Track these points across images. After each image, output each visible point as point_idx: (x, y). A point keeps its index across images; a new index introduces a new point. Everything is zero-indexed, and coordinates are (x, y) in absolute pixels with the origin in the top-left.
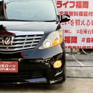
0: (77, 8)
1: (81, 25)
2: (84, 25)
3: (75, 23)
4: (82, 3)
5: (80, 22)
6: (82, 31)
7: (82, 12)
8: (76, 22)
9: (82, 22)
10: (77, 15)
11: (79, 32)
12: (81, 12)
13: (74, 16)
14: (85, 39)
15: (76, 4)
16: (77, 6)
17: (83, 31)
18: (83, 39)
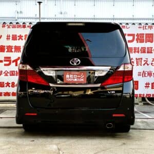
0: (137, 42)
1: (144, 65)
2: (148, 65)
3: (135, 62)
4: (145, 35)
5: (143, 61)
6: (145, 74)
7: (145, 48)
8: (137, 62)
9: (144, 61)
10: (138, 52)
11: (141, 74)
12: (143, 48)
13: (133, 53)
14: (149, 84)
15: (136, 37)
16: (137, 40)
17: (147, 73)
18: (146, 84)
